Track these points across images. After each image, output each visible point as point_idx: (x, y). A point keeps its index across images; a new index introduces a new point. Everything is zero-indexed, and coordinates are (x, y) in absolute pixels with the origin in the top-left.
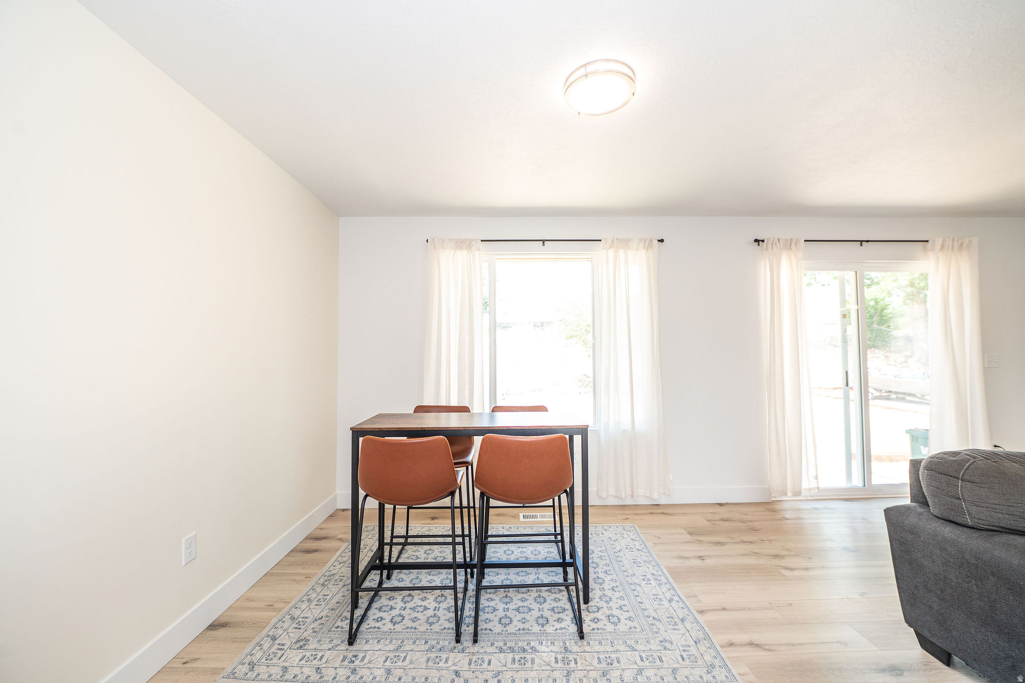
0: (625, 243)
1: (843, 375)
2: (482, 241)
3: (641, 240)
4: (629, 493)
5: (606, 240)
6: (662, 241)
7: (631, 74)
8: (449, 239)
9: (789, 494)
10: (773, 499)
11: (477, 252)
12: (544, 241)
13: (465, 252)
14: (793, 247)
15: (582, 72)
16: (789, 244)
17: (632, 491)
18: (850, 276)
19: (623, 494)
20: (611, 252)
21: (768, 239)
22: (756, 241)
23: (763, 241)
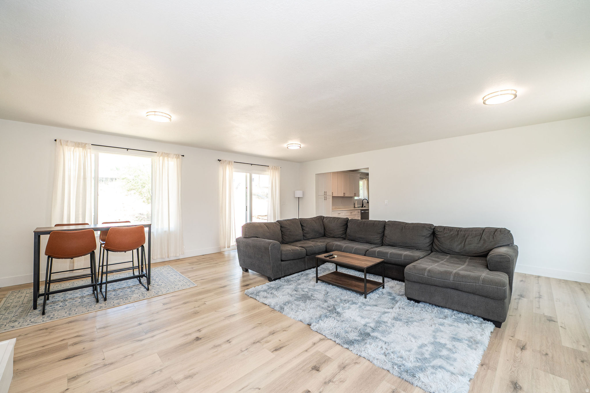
0: (168, 155)
1: (245, 207)
2: (92, 145)
3: (175, 154)
4: (167, 256)
5: (159, 153)
6: (183, 156)
7: (170, 117)
8: (71, 141)
9: (226, 247)
10: (222, 251)
11: (89, 150)
12: (128, 149)
13: (81, 149)
14: (230, 164)
15: (154, 113)
16: (229, 163)
17: (168, 255)
18: (248, 175)
19: (164, 256)
20: (161, 158)
21: (222, 160)
22: (218, 160)
23: (221, 160)
